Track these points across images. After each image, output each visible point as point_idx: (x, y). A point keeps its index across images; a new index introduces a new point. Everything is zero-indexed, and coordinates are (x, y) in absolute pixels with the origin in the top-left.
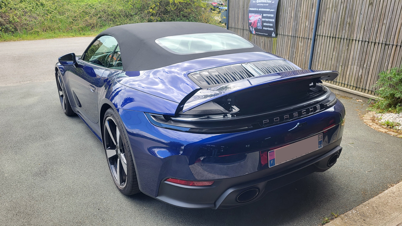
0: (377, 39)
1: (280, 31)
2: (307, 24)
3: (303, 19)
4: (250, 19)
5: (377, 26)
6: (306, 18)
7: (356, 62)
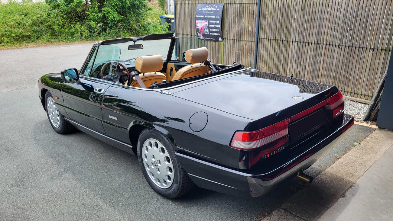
0: (310, 40)
1: (226, 36)
2: (250, 29)
3: (246, 25)
4: (198, 25)
5: (309, 28)
6: (249, 24)
7: (294, 60)
